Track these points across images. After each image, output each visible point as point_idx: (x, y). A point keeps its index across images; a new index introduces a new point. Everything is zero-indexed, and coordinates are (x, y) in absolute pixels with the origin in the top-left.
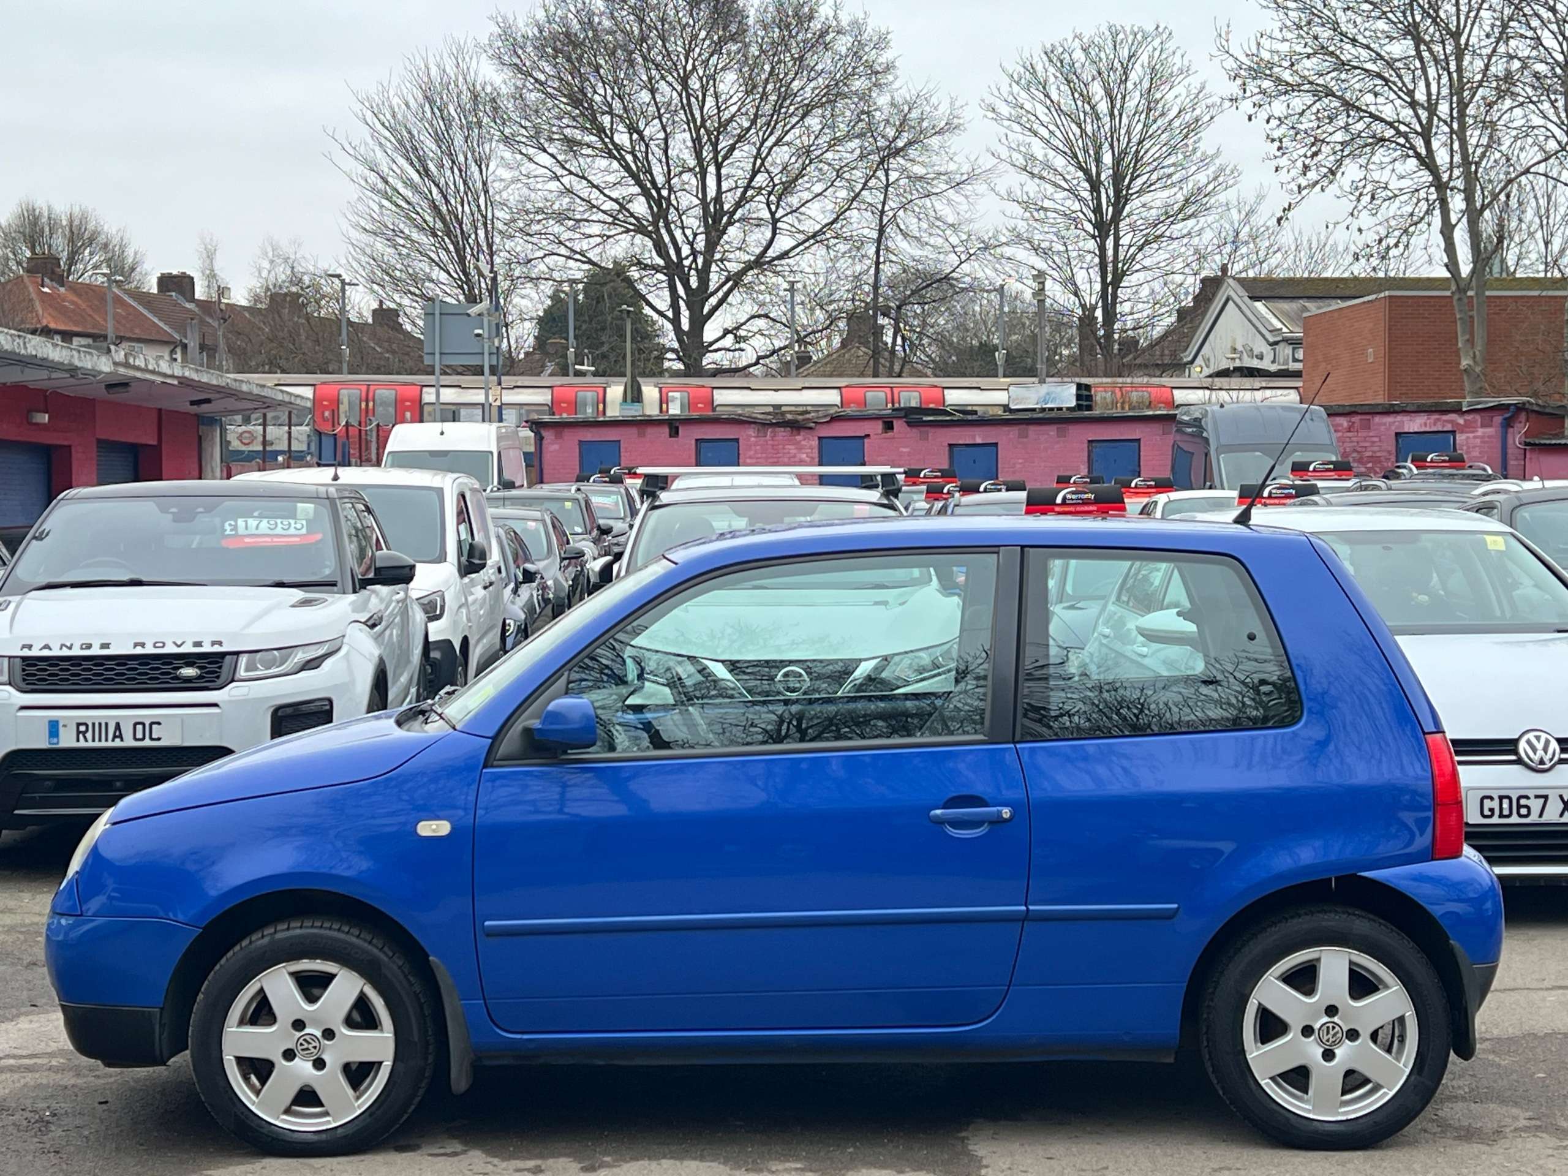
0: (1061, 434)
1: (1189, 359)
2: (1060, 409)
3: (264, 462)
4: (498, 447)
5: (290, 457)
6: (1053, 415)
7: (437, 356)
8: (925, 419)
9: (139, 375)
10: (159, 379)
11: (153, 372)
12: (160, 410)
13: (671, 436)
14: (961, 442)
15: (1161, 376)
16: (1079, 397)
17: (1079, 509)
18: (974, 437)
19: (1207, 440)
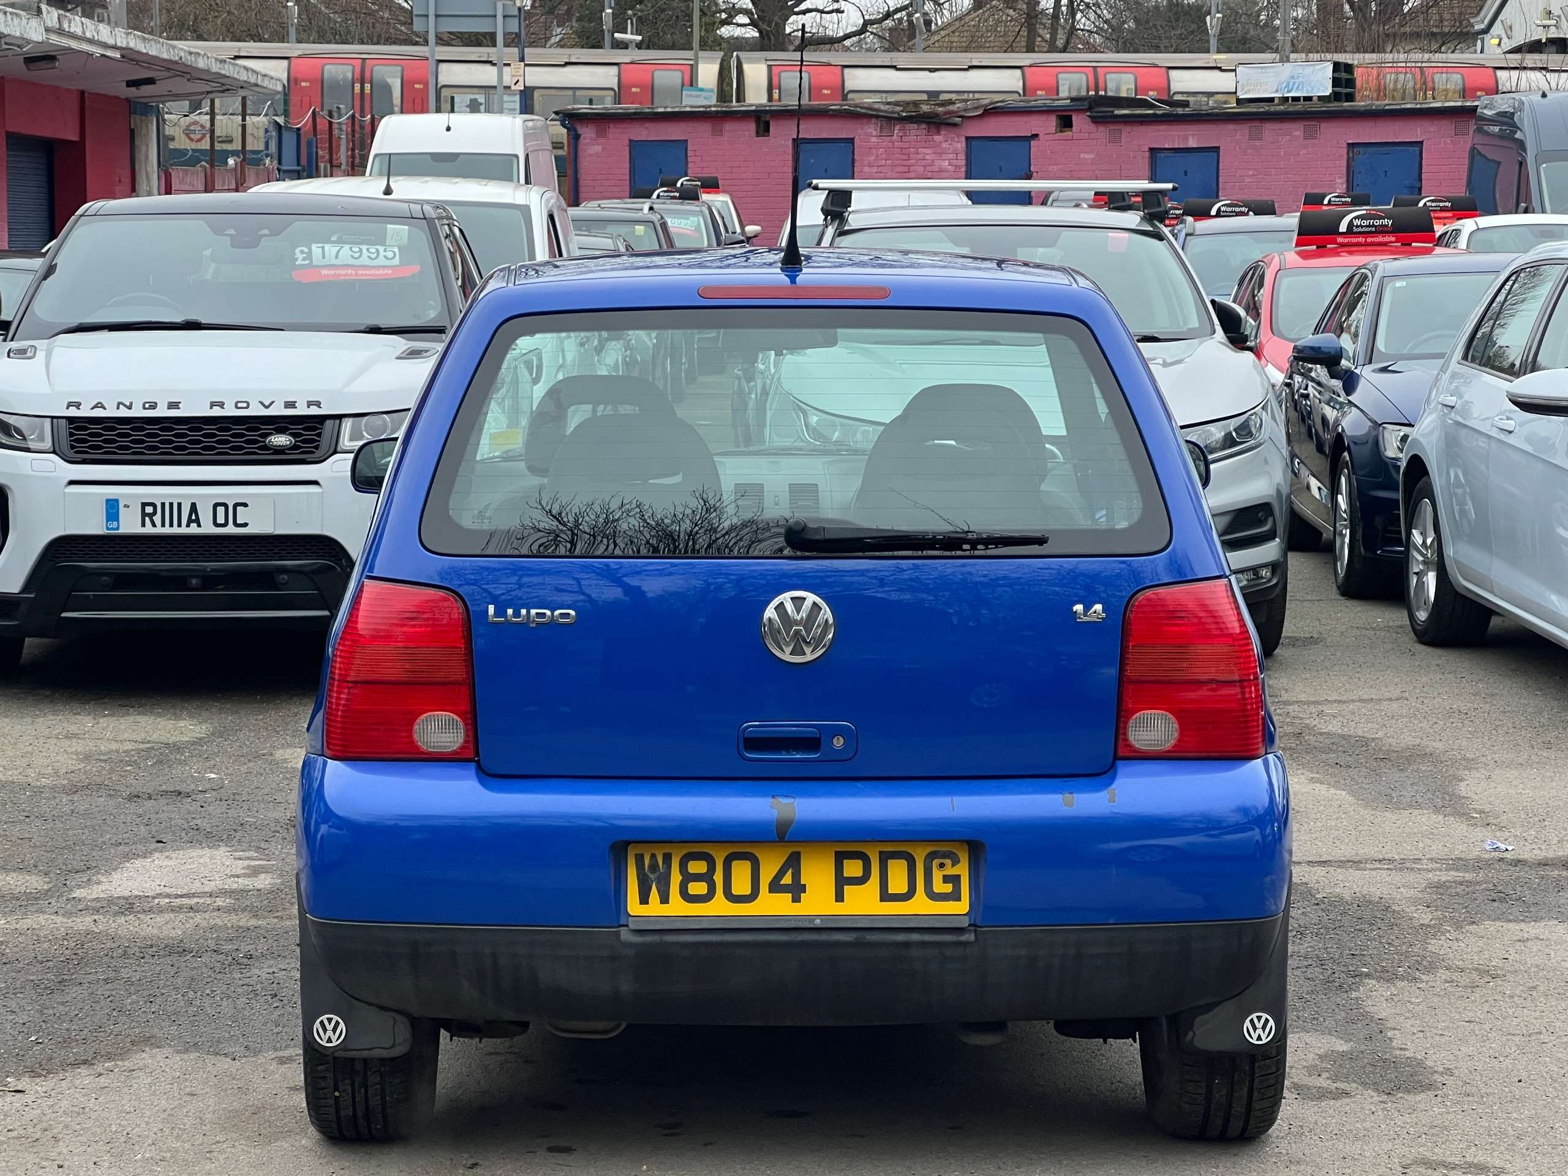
0: (1309, 136)
1: (1482, 26)
2: (1308, 99)
3: (212, 166)
4: (526, 149)
5: (244, 160)
6: (1299, 107)
7: (432, 18)
8: (1116, 112)
9: (74, 44)
10: (97, 51)
11: (91, 41)
12: (82, 93)
13: (758, 134)
14: (1167, 146)
15: (1439, 51)
16: (1336, 82)
17: (1369, 240)
18: (1186, 139)
19: (1521, 145)
